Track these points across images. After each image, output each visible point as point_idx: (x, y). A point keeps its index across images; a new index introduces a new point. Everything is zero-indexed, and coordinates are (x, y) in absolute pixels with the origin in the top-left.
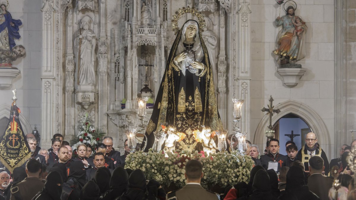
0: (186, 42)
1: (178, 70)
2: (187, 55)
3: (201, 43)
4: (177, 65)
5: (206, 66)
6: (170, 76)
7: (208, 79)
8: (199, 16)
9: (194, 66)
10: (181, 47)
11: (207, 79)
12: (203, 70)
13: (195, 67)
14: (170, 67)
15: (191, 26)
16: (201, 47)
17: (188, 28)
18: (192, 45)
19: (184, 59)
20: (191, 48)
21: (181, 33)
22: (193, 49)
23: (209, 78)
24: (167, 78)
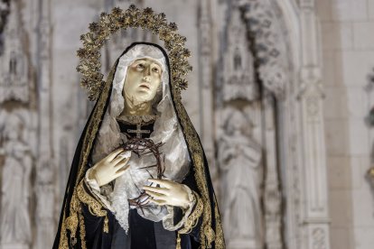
0: (128, 118)
1: (100, 214)
2: (130, 159)
3: (179, 120)
4: (99, 195)
5: (201, 196)
6: (73, 235)
7: (206, 241)
8: (168, 38)
9: (156, 197)
10: (110, 132)
11: (203, 242)
12: (191, 209)
13: (160, 201)
14: (74, 203)
15: (143, 62)
16: (180, 131)
17: (132, 69)
18: (150, 127)
19: (123, 172)
20: (144, 136)
21: (109, 88)
22: (151, 138)
23: (210, 240)
24: (66, 243)
